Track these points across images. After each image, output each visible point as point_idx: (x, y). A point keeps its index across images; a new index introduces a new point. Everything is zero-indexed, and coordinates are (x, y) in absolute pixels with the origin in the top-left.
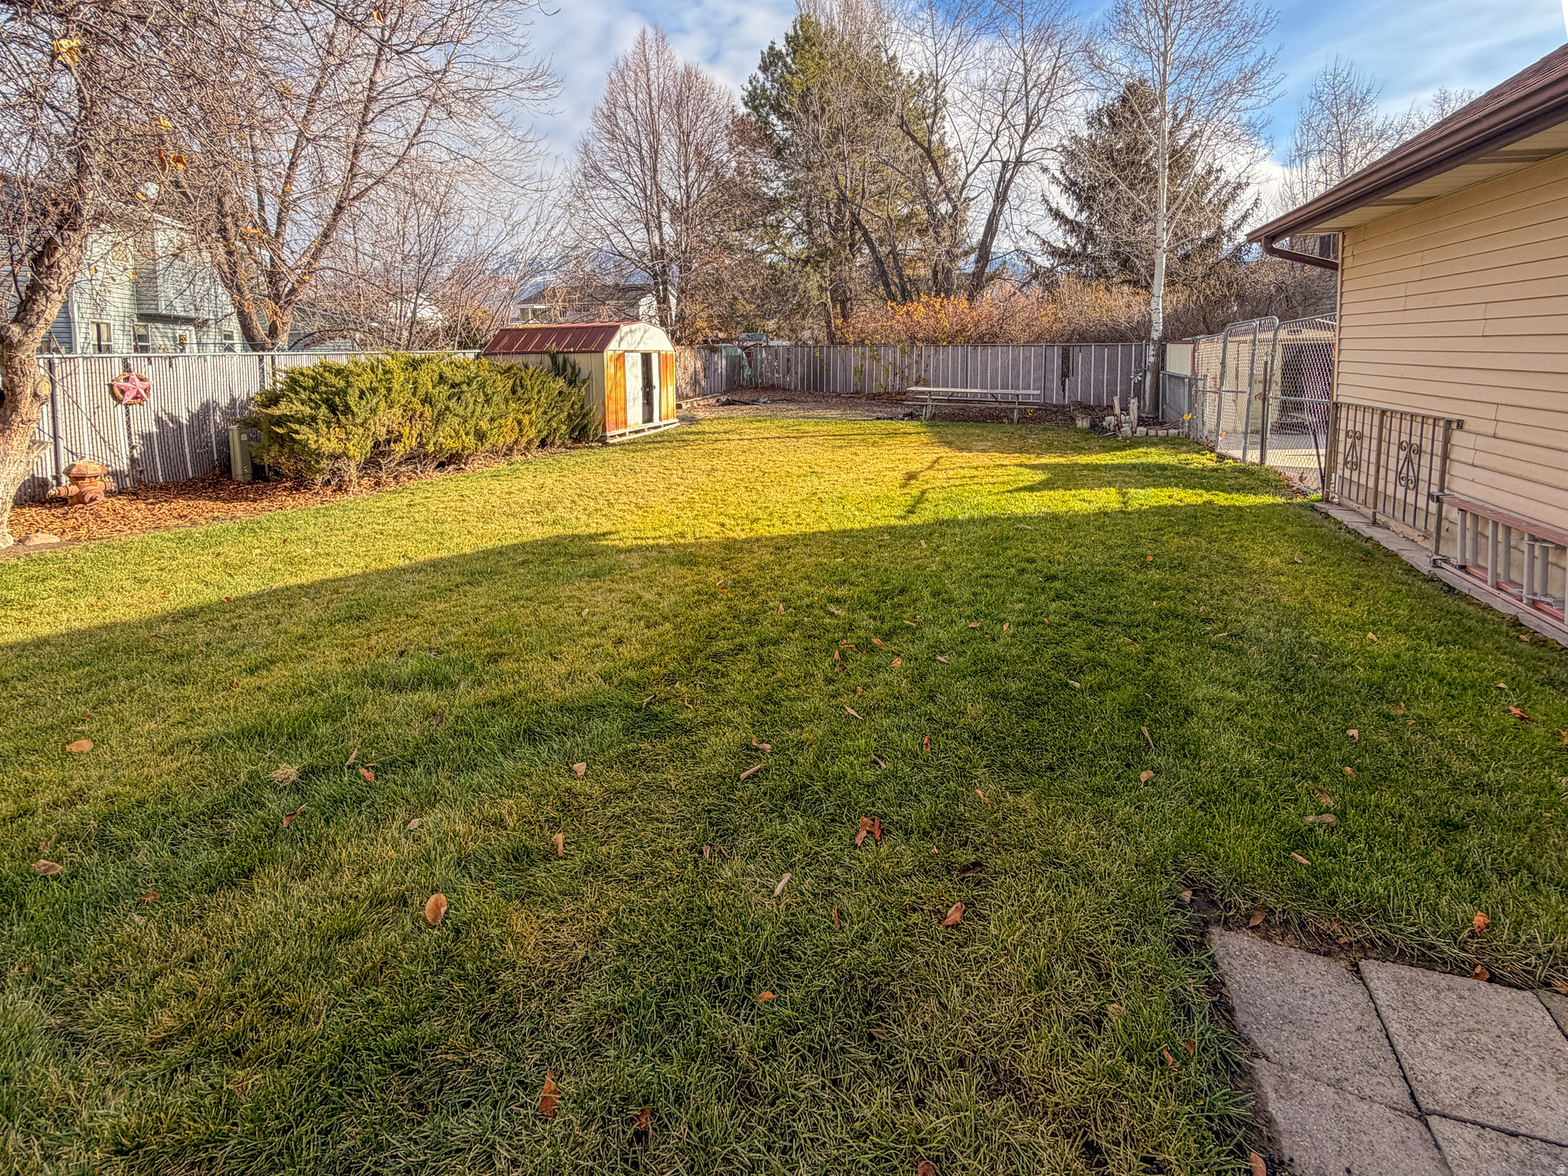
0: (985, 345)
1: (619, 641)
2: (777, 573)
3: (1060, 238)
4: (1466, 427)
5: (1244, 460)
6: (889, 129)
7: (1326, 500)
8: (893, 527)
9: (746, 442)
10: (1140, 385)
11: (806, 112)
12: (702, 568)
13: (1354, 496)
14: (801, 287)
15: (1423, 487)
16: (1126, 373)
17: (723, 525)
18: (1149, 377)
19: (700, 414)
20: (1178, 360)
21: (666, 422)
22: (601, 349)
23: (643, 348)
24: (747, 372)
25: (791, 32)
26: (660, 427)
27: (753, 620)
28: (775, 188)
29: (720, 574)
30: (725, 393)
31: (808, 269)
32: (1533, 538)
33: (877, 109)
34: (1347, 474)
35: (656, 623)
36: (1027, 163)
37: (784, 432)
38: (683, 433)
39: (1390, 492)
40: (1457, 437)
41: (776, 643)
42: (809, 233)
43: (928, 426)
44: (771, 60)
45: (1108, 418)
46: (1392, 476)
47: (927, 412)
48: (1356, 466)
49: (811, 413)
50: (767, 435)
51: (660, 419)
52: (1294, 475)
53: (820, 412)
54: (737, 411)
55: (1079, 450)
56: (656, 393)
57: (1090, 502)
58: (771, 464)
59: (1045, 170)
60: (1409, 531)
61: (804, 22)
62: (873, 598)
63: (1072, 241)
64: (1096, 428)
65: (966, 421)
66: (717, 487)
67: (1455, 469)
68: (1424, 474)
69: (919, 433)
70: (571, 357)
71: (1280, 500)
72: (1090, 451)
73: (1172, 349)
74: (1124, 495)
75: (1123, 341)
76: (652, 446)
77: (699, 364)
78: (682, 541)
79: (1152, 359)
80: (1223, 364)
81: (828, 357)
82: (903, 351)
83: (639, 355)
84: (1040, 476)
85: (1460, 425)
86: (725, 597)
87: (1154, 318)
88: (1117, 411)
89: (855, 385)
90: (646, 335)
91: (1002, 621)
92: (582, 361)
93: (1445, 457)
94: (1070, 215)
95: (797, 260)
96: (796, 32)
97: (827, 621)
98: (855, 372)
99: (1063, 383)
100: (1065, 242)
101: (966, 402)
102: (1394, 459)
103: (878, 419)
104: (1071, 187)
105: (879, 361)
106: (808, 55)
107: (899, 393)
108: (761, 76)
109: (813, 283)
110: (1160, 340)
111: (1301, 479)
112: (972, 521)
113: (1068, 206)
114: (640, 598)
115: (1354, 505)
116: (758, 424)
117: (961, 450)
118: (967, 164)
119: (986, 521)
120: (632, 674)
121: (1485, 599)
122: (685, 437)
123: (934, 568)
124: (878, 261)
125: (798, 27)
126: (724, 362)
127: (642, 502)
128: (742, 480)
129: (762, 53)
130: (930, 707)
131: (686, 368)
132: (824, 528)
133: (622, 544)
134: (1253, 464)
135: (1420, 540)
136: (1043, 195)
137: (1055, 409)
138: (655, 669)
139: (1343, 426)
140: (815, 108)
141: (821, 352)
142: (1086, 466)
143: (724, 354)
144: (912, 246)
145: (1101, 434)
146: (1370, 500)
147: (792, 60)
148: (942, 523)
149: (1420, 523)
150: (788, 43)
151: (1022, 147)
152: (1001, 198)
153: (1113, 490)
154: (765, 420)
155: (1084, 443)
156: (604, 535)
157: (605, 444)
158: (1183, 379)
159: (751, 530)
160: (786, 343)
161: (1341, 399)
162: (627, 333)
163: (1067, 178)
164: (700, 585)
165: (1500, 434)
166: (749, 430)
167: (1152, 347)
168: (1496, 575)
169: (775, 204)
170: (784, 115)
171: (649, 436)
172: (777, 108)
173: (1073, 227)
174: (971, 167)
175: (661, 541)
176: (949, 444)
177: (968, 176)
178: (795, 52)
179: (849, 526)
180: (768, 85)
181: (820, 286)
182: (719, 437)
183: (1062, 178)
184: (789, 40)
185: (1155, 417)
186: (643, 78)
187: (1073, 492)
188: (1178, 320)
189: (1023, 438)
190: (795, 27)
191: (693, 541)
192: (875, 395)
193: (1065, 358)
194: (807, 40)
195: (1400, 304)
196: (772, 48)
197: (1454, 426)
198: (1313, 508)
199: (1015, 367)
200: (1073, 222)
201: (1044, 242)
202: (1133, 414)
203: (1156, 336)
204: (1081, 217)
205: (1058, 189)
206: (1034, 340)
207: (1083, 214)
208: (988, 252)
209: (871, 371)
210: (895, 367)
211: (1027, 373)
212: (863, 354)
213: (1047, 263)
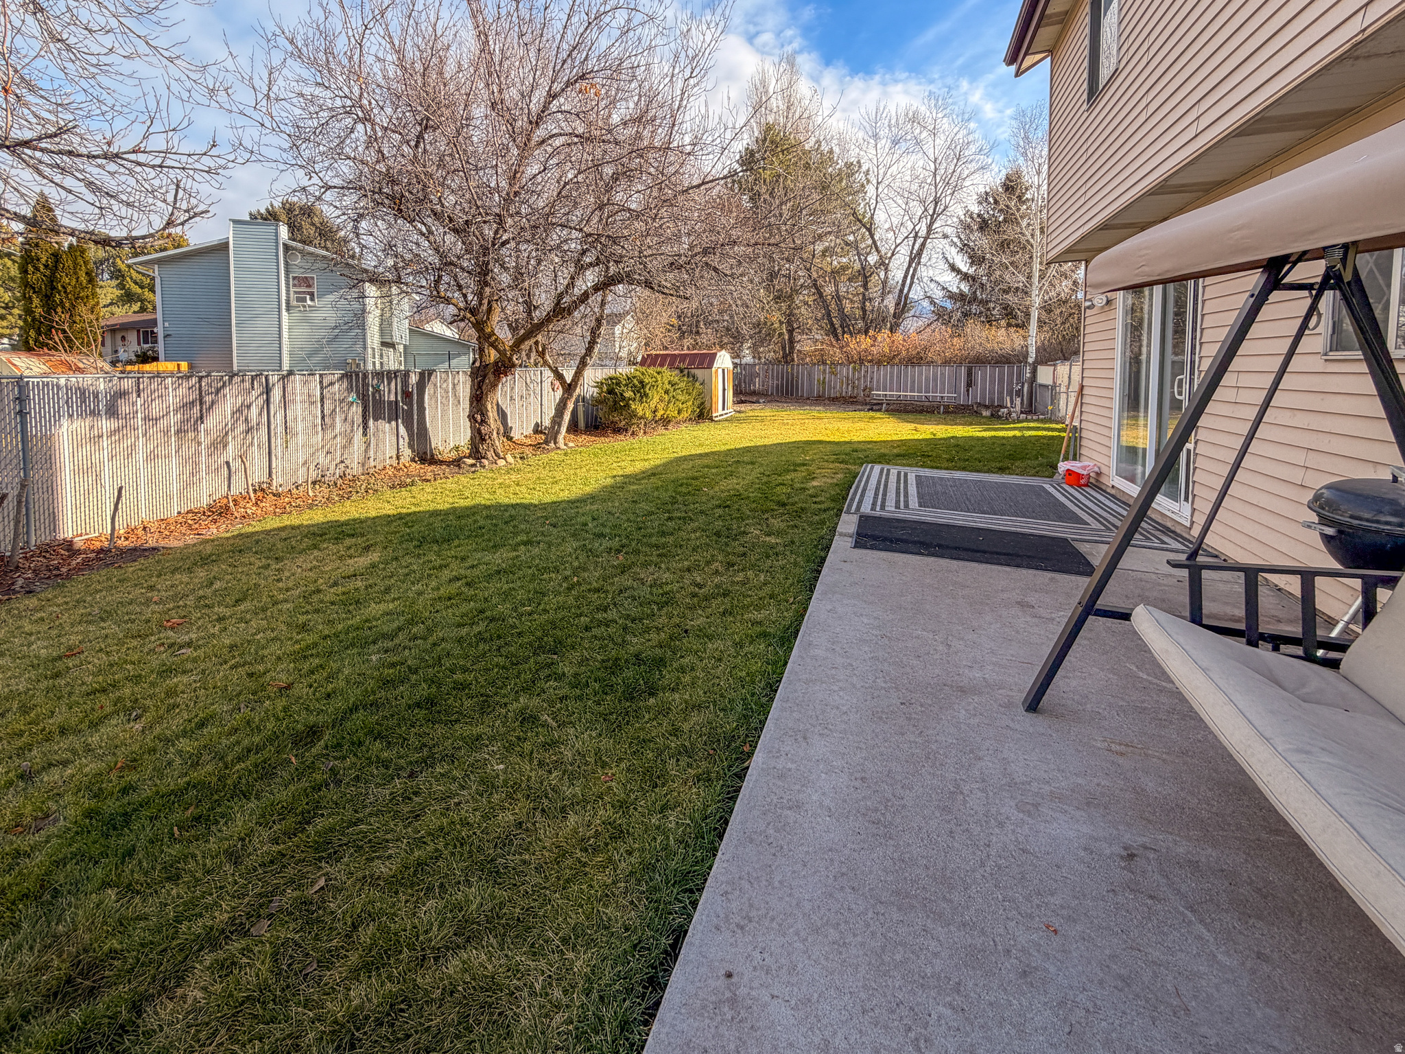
0: (913, 364)
3: (954, 284)
10: (1020, 391)
16: (1010, 383)
18: (1026, 386)
20: (1045, 375)
21: (730, 411)
22: (710, 367)
23: (723, 366)
26: (728, 413)
44: (747, 157)
45: (1001, 410)
47: (885, 406)
54: (755, 407)
56: (726, 393)
63: (965, 287)
64: (995, 416)
65: (909, 412)
70: (693, 371)
73: (1040, 369)
75: (1008, 363)
79: (1028, 375)
81: (798, 372)
82: (854, 368)
83: (722, 371)
87: (1030, 348)
88: (1007, 405)
89: (818, 391)
90: (724, 358)
92: (698, 373)
94: (964, 269)
96: (763, 136)
98: (818, 383)
99: (968, 391)
100: (959, 289)
101: (908, 401)
103: (855, 411)
104: (965, 248)
105: (836, 375)
107: (851, 397)
109: (775, 317)
110: (1034, 363)
113: (963, 264)
117: (922, 424)
124: (824, 303)
136: (943, 254)
137: (963, 406)
141: (793, 369)
145: (999, 420)
157: (712, 420)
158: (1048, 386)
162: (719, 357)
163: (962, 242)
167: (1028, 368)
171: (724, 417)
173: (966, 277)
177: (897, 246)
181: (780, 320)
183: (958, 242)
185: (1030, 409)
188: (1045, 350)
189: (952, 420)
193: (969, 374)
199: (935, 380)
200: (966, 274)
201: (944, 288)
202: (1018, 408)
203: (1031, 360)
204: (971, 271)
205: (954, 250)
206: (946, 362)
207: (974, 268)
208: (907, 297)
209: (830, 381)
210: (848, 378)
211: (943, 383)
212: (825, 370)
213: (949, 305)
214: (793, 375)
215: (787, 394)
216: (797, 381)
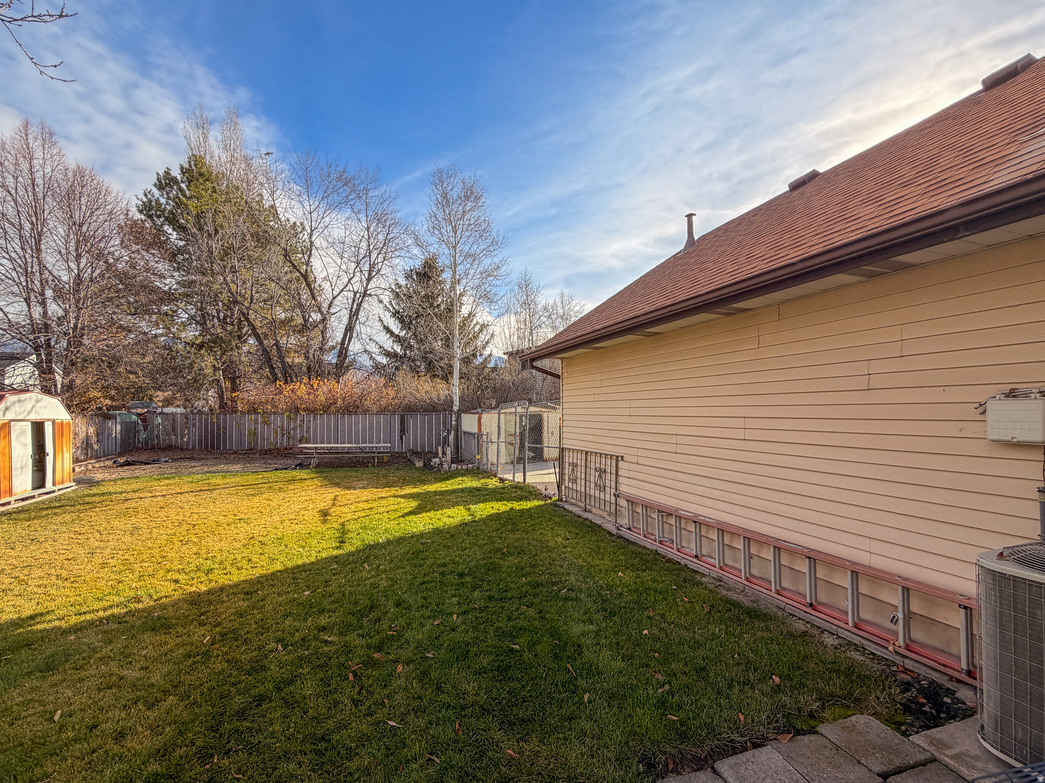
0: (350, 413)
1: (120, 736)
2: (259, 616)
3: (389, 344)
4: (625, 459)
5: (514, 481)
6: (274, 255)
7: (560, 500)
8: (336, 557)
9: (159, 499)
10: (446, 439)
11: (200, 229)
12: (180, 629)
13: (574, 497)
14: (196, 366)
15: (608, 490)
16: (437, 429)
17: (176, 581)
18: (452, 433)
19: (98, 476)
20: (469, 423)
21: (61, 486)
23: (34, 417)
24: (143, 436)
25: (186, 166)
26: (54, 492)
27: (257, 668)
28: (170, 283)
29: (202, 631)
30: (120, 455)
31: (203, 352)
32: (659, 511)
33: (263, 239)
34: (570, 485)
35: (157, 701)
36: (370, 295)
37: (195, 487)
38: (84, 496)
39: (592, 493)
40: (621, 464)
41: (291, 682)
42: (202, 324)
43: (317, 473)
44: (166, 182)
45: (434, 460)
46: (593, 485)
47: (314, 462)
48: (574, 481)
49: (215, 468)
50: (179, 491)
51: (54, 484)
52: (541, 488)
53: (221, 467)
54: (139, 471)
55: (424, 482)
56: (49, 460)
57: (453, 517)
58: (196, 516)
59: (381, 302)
60: (601, 513)
61: (196, 160)
62: (352, 620)
63: (398, 348)
64: (427, 466)
65: (341, 467)
66: (150, 545)
67: (621, 480)
68: (608, 484)
69: (313, 479)
71: (542, 503)
72: (430, 482)
73: (465, 417)
74: (469, 509)
75: (435, 411)
76: (50, 511)
77: (91, 430)
78: (140, 606)
79: (453, 422)
80: (499, 426)
81: (225, 422)
82: (289, 418)
83: (29, 424)
84: (414, 504)
85: (622, 457)
86: (220, 653)
87: (455, 398)
88: (440, 455)
89: (250, 444)
90: (39, 405)
91: (451, 614)
93: (617, 474)
94: (397, 332)
95: (192, 345)
96: (190, 166)
97: (326, 649)
98: (249, 435)
99: (402, 439)
100: (392, 348)
101: (338, 453)
102: (593, 476)
103: (276, 469)
104: (396, 314)
105: (269, 425)
106: (202, 187)
107: (286, 449)
108: (157, 193)
109: (207, 362)
110: (459, 411)
111: (546, 490)
112: (389, 542)
113: (395, 327)
114: (121, 678)
115: (574, 501)
116: (167, 482)
117: (348, 488)
118: (333, 290)
119: (400, 541)
120: (154, 767)
121: (642, 544)
122: (87, 499)
123: (385, 584)
124: (266, 352)
125: (192, 163)
126: (119, 427)
127: (64, 574)
128: (174, 534)
129: (158, 174)
130: (444, 697)
131: (76, 434)
132: (279, 567)
133: (63, 624)
134: (519, 482)
135: (607, 517)
136: (379, 317)
137: (397, 455)
138: (179, 752)
139: (567, 461)
140: (210, 228)
141: (218, 419)
142: (436, 493)
143: (119, 420)
144: (291, 341)
145: (431, 471)
146: (583, 499)
147: (187, 186)
148: (371, 547)
149: (608, 509)
150: (184, 173)
151: (367, 285)
152: (354, 315)
153: (461, 507)
154: (173, 477)
155: (424, 477)
156: (32, 617)
158: (474, 435)
159: (210, 581)
160: (180, 410)
161: (565, 446)
162: (14, 403)
163: (394, 308)
164: (188, 648)
165: (640, 462)
166: (160, 487)
167: (454, 416)
168: (644, 531)
169: (169, 297)
170: (181, 229)
171: (43, 502)
172: (172, 220)
173: (398, 339)
174: (335, 293)
175: (115, 611)
176: (338, 485)
177: (334, 298)
178: (190, 182)
179: (300, 562)
180: (163, 201)
181: (214, 366)
182: (129, 496)
183: (391, 309)
184: (183, 171)
186: (25, 166)
187: (440, 512)
189: (385, 476)
190: (190, 162)
191: (152, 603)
192: (266, 451)
193: (402, 422)
194: (201, 175)
195: (591, 398)
196: (167, 173)
197: (620, 459)
198: (556, 505)
199: (371, 428)
200: (397, 336)
201: (381, 347)
202: (449, 457)
203: (455, 408)
204: (403, 334)
205: (388, 315)
206: (383, 411)
207: (404, 332)
208: (347, 350)
209: (263, 432)
210: (282, 430)
211: (379, 432)
212: (256, 419)
213: (384, 360)
214: (219, 426)
215: (213, 448)
216: (225, 433)
